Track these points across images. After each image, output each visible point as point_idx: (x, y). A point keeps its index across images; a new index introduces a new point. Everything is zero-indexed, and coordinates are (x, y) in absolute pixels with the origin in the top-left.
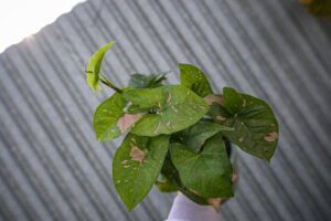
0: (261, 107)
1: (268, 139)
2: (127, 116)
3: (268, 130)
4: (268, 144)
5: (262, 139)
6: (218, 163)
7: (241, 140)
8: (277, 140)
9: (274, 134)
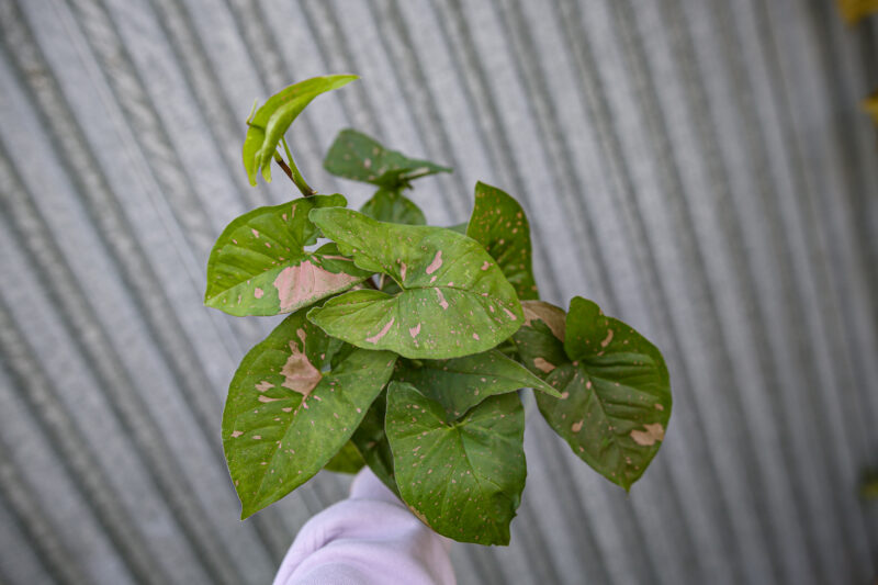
0: (645, 358)
1: (640, 438)
2: (308, 268)
3: (643, 417)
4: (637, 450)
5: (627, 435)
6: (496, 461)
7: (577, 427)
8: (658, 443)
9: (655, 429)
